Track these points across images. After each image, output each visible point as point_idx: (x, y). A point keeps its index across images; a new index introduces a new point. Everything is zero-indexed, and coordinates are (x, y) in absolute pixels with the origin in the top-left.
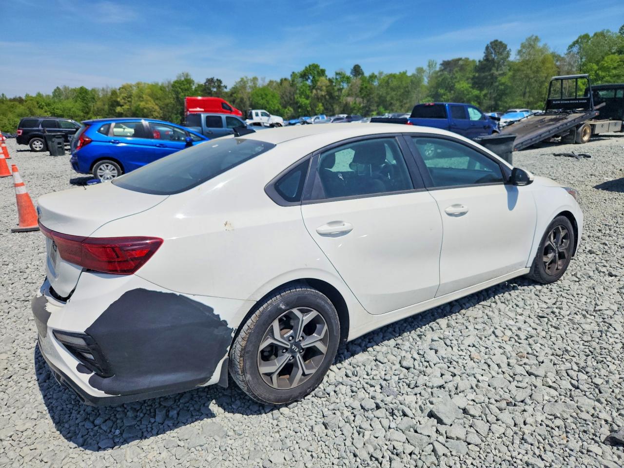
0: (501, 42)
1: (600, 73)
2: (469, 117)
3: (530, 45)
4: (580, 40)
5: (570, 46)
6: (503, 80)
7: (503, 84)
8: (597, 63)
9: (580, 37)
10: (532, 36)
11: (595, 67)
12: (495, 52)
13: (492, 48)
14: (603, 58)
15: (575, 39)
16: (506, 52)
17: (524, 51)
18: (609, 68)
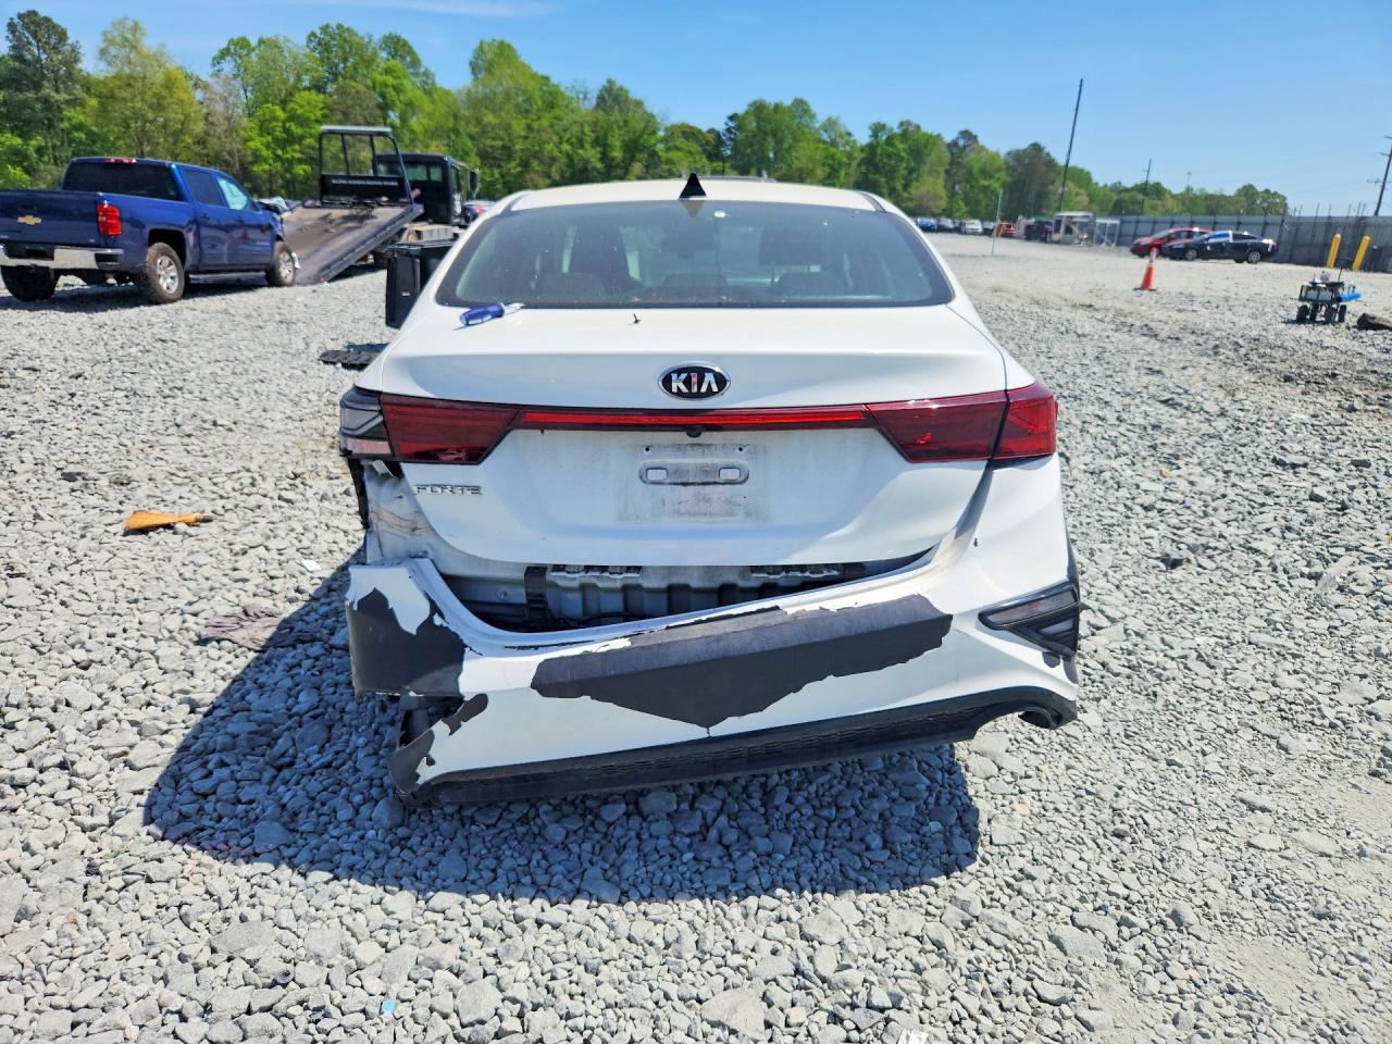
0: (47, 20)
1: (293, 128)
2: (227, 204)
3: (126, 39)
4: (232, 48)
5: (214, 59)
6: (76, 115)
7: (80, 127)
8: (284, 104)
9: (231, 42)
10: (126, 19)
11: (280, 114)
12: (38, 41)
13: (28, 29)
14: (291, 95)
15: (224, 45)
16: (69, 48)
17: (113, 51)
18: (308, 119)
